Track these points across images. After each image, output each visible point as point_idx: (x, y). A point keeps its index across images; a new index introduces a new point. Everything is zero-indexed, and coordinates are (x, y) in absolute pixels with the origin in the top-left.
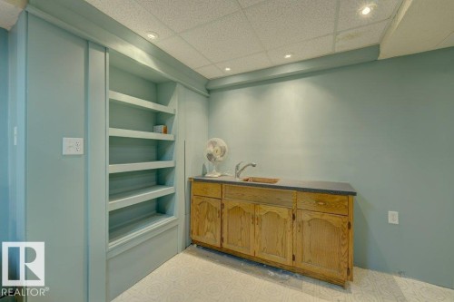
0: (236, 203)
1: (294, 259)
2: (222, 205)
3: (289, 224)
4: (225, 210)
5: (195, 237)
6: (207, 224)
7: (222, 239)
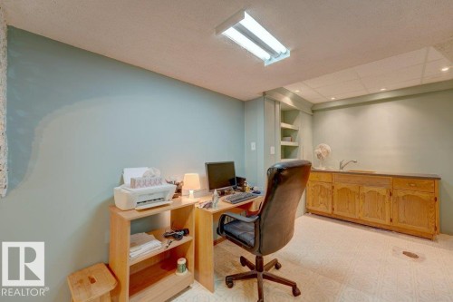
0: (344, 185)
1: (391, 221)
2: (333, 187)
3: (387, 199)
4: (335, 191)
5: (310, 207)
6: (321, 199)
7: (333, 209)
